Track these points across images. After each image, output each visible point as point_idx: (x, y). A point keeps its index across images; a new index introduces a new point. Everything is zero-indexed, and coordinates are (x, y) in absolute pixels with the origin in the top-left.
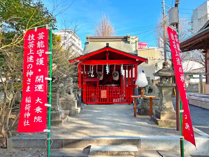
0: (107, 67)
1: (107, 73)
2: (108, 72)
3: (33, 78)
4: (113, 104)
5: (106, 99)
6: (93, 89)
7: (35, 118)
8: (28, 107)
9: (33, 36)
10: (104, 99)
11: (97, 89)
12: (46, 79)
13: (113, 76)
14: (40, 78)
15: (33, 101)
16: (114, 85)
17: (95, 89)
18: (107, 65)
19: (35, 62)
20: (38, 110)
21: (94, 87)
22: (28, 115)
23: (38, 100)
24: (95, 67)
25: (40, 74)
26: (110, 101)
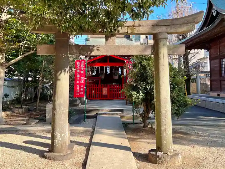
0: (108, 68)
1: (108, 74)
2: (108, 72)
3: (80, 78)
4: (113, 100)
5: (107, 95)
6: (96, 86)
7: (81, 92)
8: (78, 89)
9: (79, 62)
10: (105, 95)
11: (99, 86)
12: (85, 78)
13: (113, 75)
14: (82, 78)
15: (80, 86)
16: (115, 84)
17: (97, 86)
18: (108, 67)
19: (80, 72)
20: (82, 89)
21: (96, 85)
22: (78, 91)
23: (82, 86)
24: (98, 68)
25: (82, 77)
26: (110, 97)
